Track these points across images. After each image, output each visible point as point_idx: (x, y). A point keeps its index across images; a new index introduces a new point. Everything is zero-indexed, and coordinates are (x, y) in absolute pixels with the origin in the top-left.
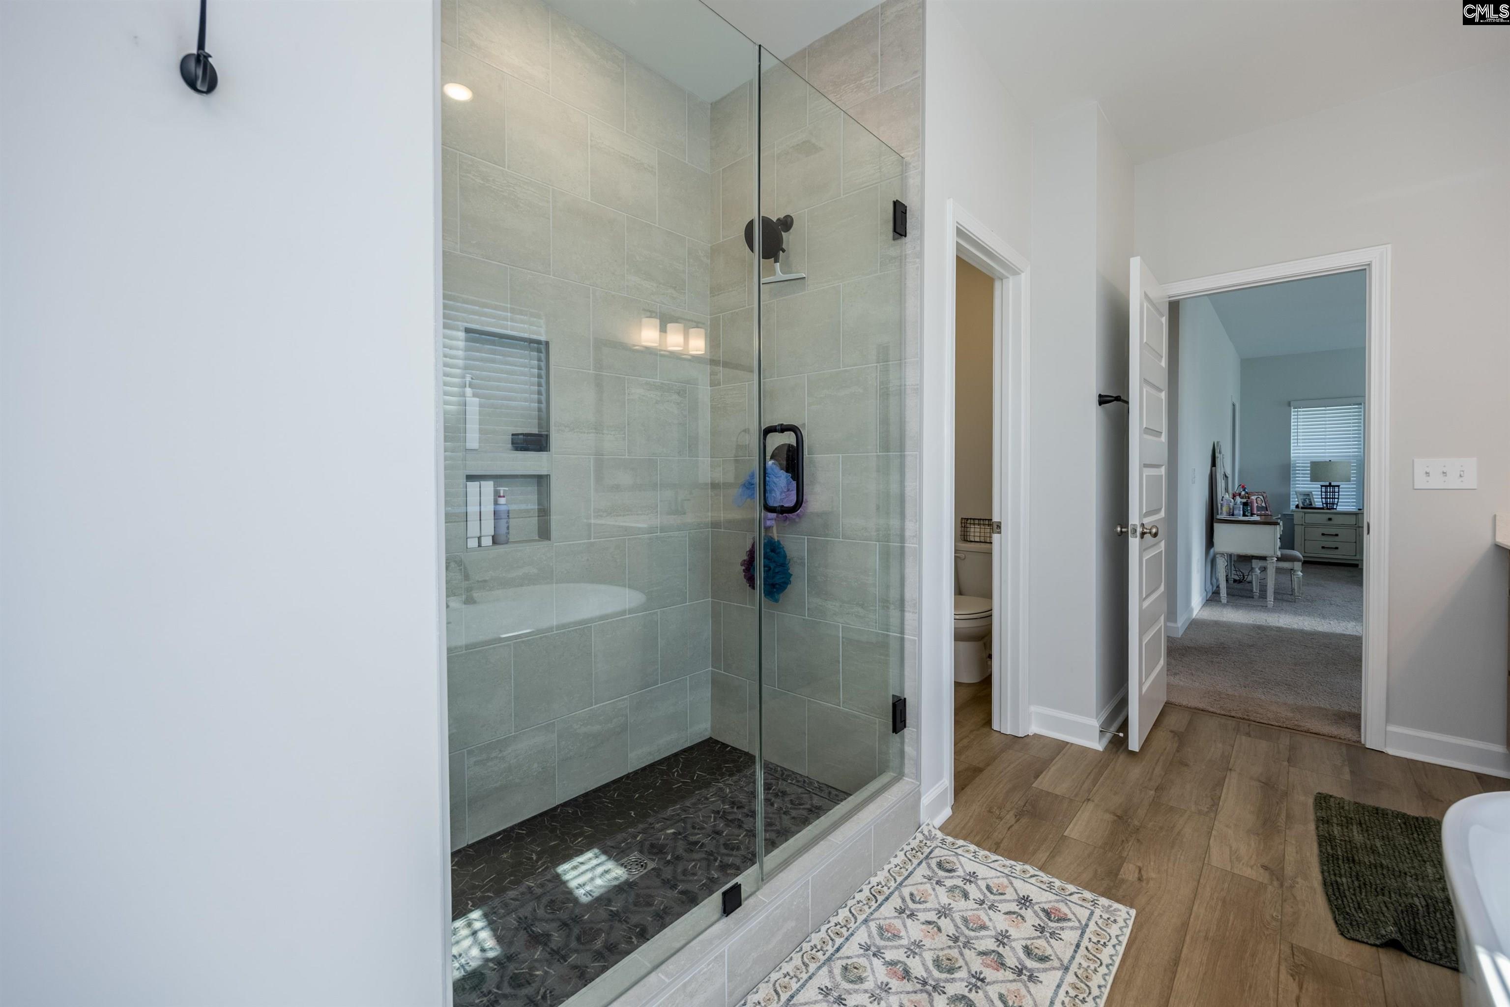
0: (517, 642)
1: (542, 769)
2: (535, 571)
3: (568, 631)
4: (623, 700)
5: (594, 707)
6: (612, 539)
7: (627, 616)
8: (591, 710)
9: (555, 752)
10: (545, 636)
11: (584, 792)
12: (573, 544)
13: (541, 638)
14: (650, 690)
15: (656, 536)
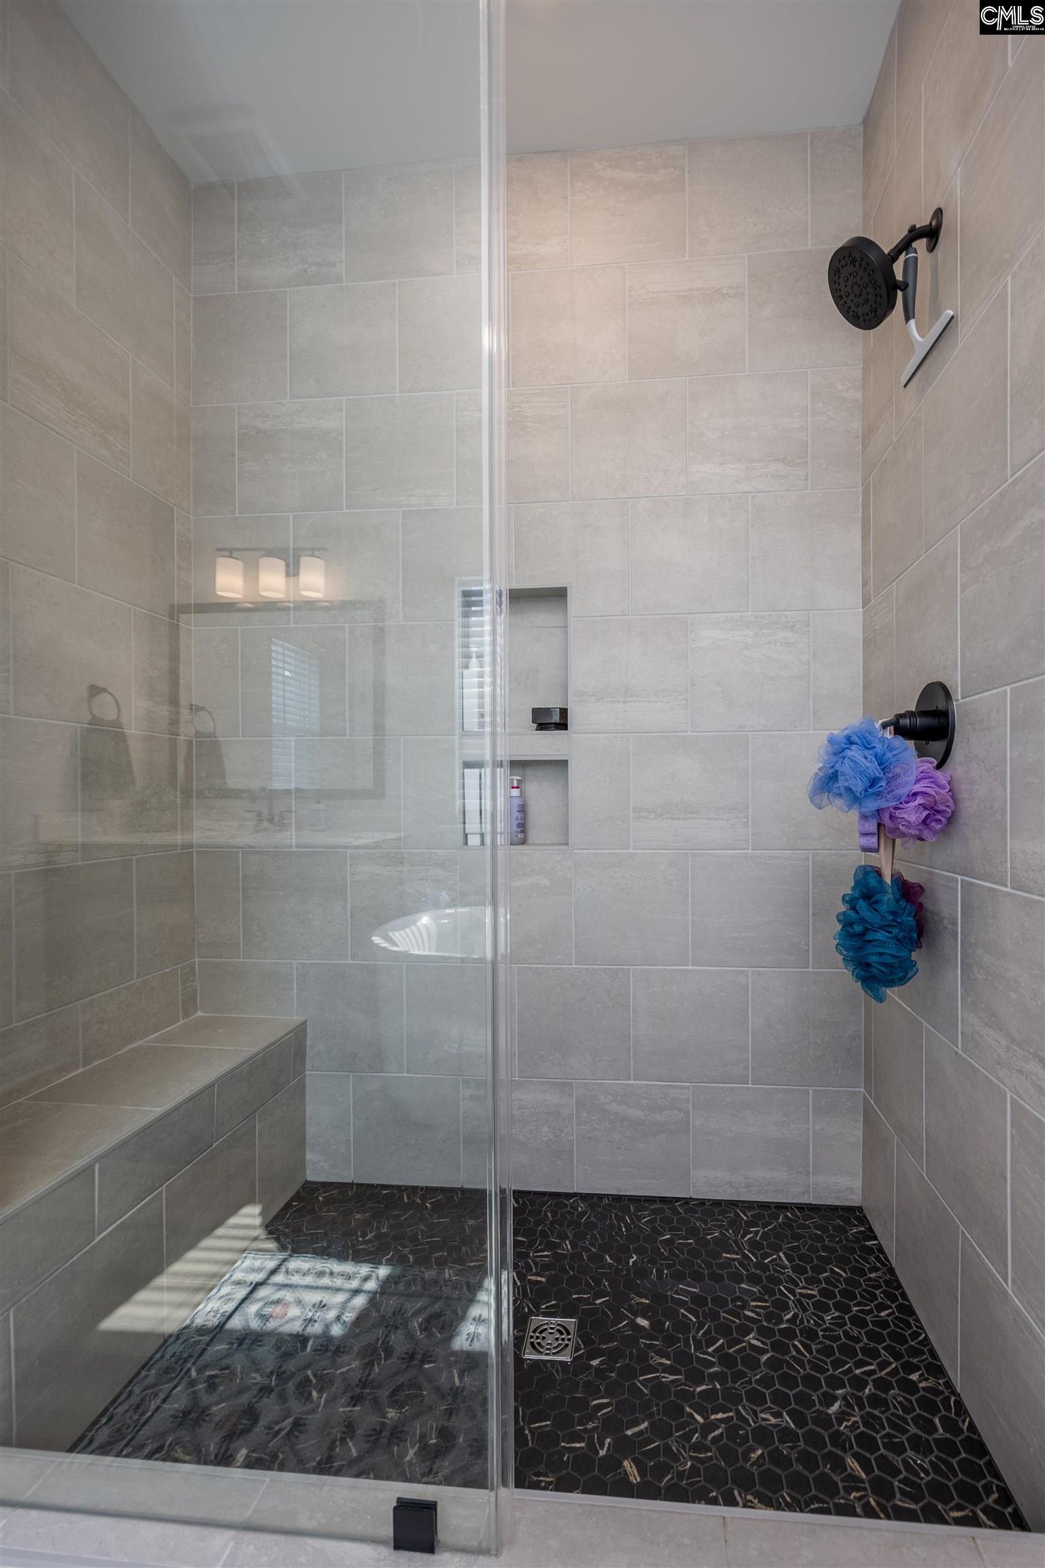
0: (522, 967)
1: (555, 1137)
2: (547, 883)
3: (593, 969)
4: (682, 1088)
5: (631, 1082)
6: (664, 851)
7: (690, 967)
8: (627, 1085)
9: (572, 1123)
10: (561, 968)
11: (616, 1193)
12: (601, 854)
13: (554, 969)
14: (732, 1089)
15: (746, 853)
